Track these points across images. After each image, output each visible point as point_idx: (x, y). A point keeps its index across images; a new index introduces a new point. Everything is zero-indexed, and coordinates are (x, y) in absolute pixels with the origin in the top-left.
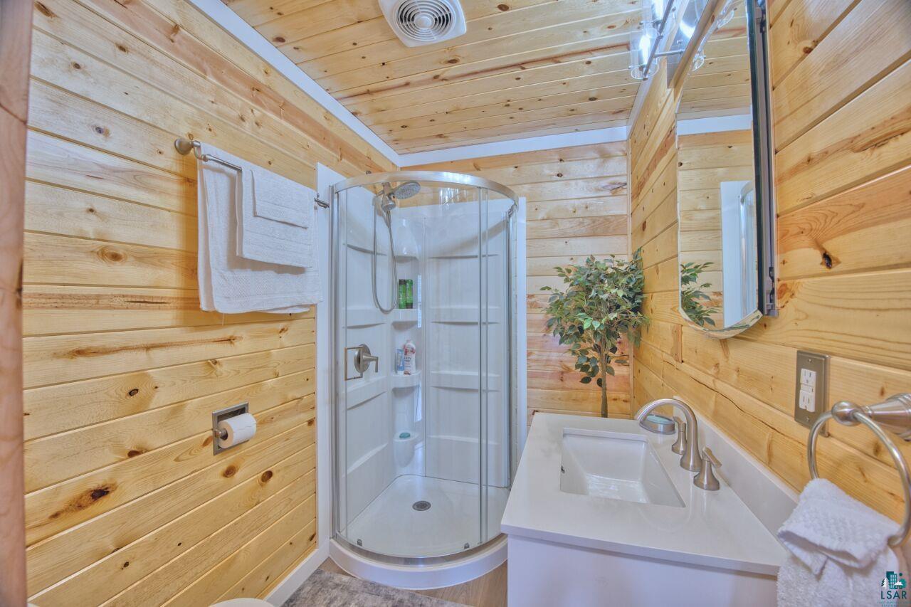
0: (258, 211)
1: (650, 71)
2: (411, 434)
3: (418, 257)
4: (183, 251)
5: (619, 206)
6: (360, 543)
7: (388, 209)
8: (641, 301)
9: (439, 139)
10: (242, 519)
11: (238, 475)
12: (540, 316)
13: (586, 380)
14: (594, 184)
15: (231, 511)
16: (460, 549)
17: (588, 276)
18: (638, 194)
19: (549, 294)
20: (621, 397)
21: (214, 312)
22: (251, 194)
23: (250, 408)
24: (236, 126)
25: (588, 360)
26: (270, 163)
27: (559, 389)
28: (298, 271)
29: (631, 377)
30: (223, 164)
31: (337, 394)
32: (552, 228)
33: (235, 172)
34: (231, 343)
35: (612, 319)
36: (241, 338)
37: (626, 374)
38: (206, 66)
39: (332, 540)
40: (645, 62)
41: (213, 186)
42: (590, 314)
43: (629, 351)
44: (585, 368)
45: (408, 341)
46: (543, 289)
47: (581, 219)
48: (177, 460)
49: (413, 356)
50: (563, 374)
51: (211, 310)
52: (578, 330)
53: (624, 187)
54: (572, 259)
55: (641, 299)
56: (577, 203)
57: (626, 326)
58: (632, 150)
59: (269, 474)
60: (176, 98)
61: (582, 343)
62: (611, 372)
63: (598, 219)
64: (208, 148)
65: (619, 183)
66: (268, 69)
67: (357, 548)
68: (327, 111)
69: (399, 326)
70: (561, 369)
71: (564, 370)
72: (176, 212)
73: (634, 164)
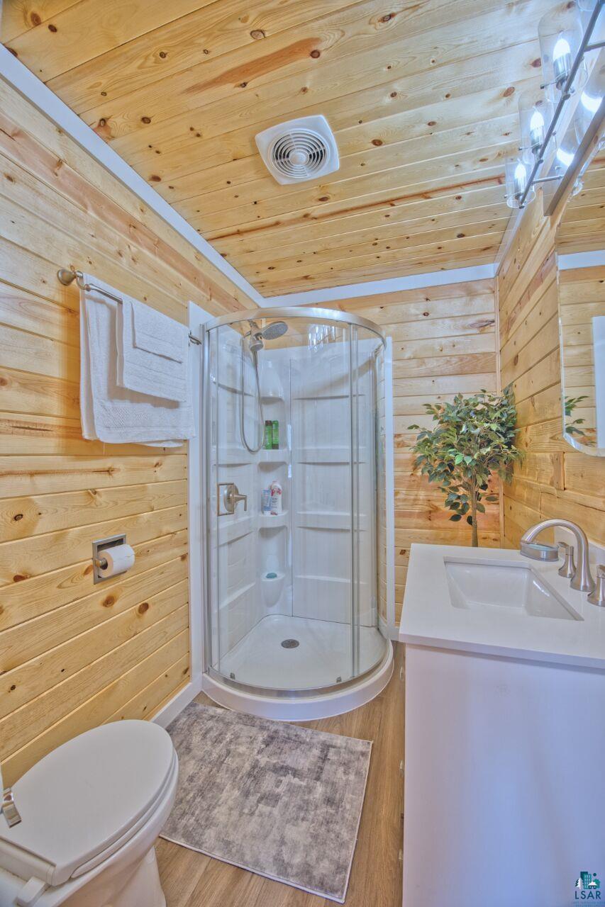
0: (137, 341)
1: (526, 200)
2: (278, 575)
3: (283, 398)
4: (64, 380)
5: (488, 343)
6: (232, 676)
7: (255, 350)
8: (513, 436)
9: (305, 281)
10: (121, 649)
11: (117, 605)
12: (408, 454)
13: (456, 518)
14: (460, 322)
15: (110, 640)
16: (333, 682)
17: (458, 412)
18: (508, 331)
19: (417, 432)
20: (491, 536)
21: (95, 440)
22: (131, 325)
23: (127, 539)
24: (114, 261)
25: (459, 497)
26: (145, 299)
27: (426, 528)
28: (174, 405)
29: (501, 516)
30: (105, 294)
31: (208, 531)
32: (418, 367)
33: (115, 304)
34: (110, 474)
35: (484, 453)
36: (119, 470)
37: (496, 512)
38: (86, 200)
39: (205, 675)
40: (522, 191)
41: (95, 317)
42: (461, 450)
43: (499, 489)
44: (454, 506)
45: (274, 482)
46: (411, 428)
47: (448, 358)
48: (60, 587)
49: (279, 497)
50: (431, 513)
51: (92, 438)
52: (447, 468)
53: (492, 324)
54: (439, 398)
55: (515, 434)
56: (444, 341)
57: (498, 462)
58: (500, 287)
59: (145, 607)
60: (60, 230)
61: (452, 481)
62: (482, 510)
63: (465, 357)
64: (89, 279)
65: (486, 321)
66: (144, 207)
67: (230, 681)
68: (198, 252)
69: (266, 467)
70: (428, 508)
71: (431, 509)
72: (58, 341)
73: (502, 302)
